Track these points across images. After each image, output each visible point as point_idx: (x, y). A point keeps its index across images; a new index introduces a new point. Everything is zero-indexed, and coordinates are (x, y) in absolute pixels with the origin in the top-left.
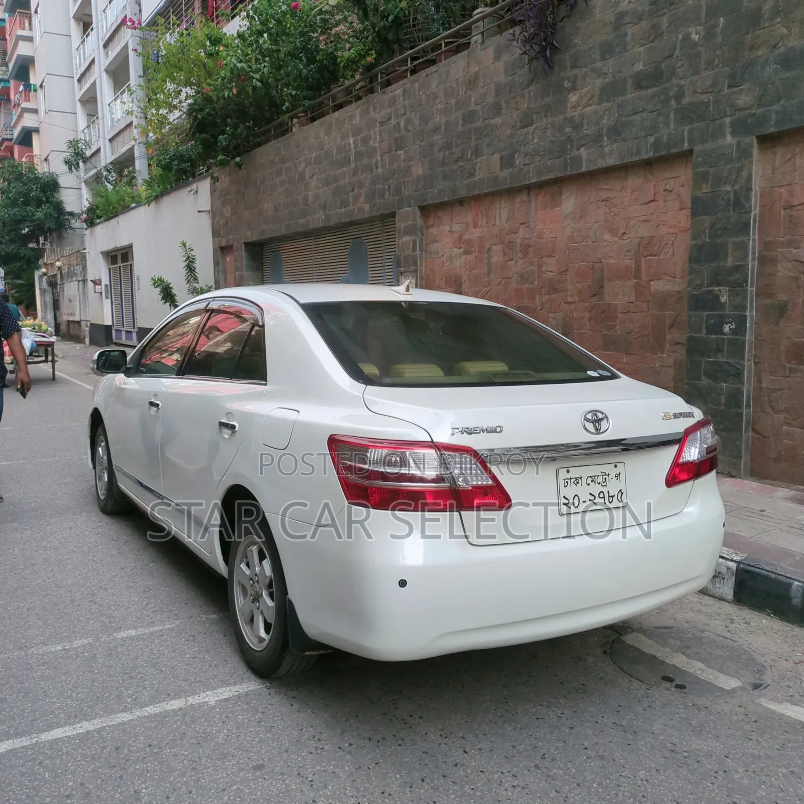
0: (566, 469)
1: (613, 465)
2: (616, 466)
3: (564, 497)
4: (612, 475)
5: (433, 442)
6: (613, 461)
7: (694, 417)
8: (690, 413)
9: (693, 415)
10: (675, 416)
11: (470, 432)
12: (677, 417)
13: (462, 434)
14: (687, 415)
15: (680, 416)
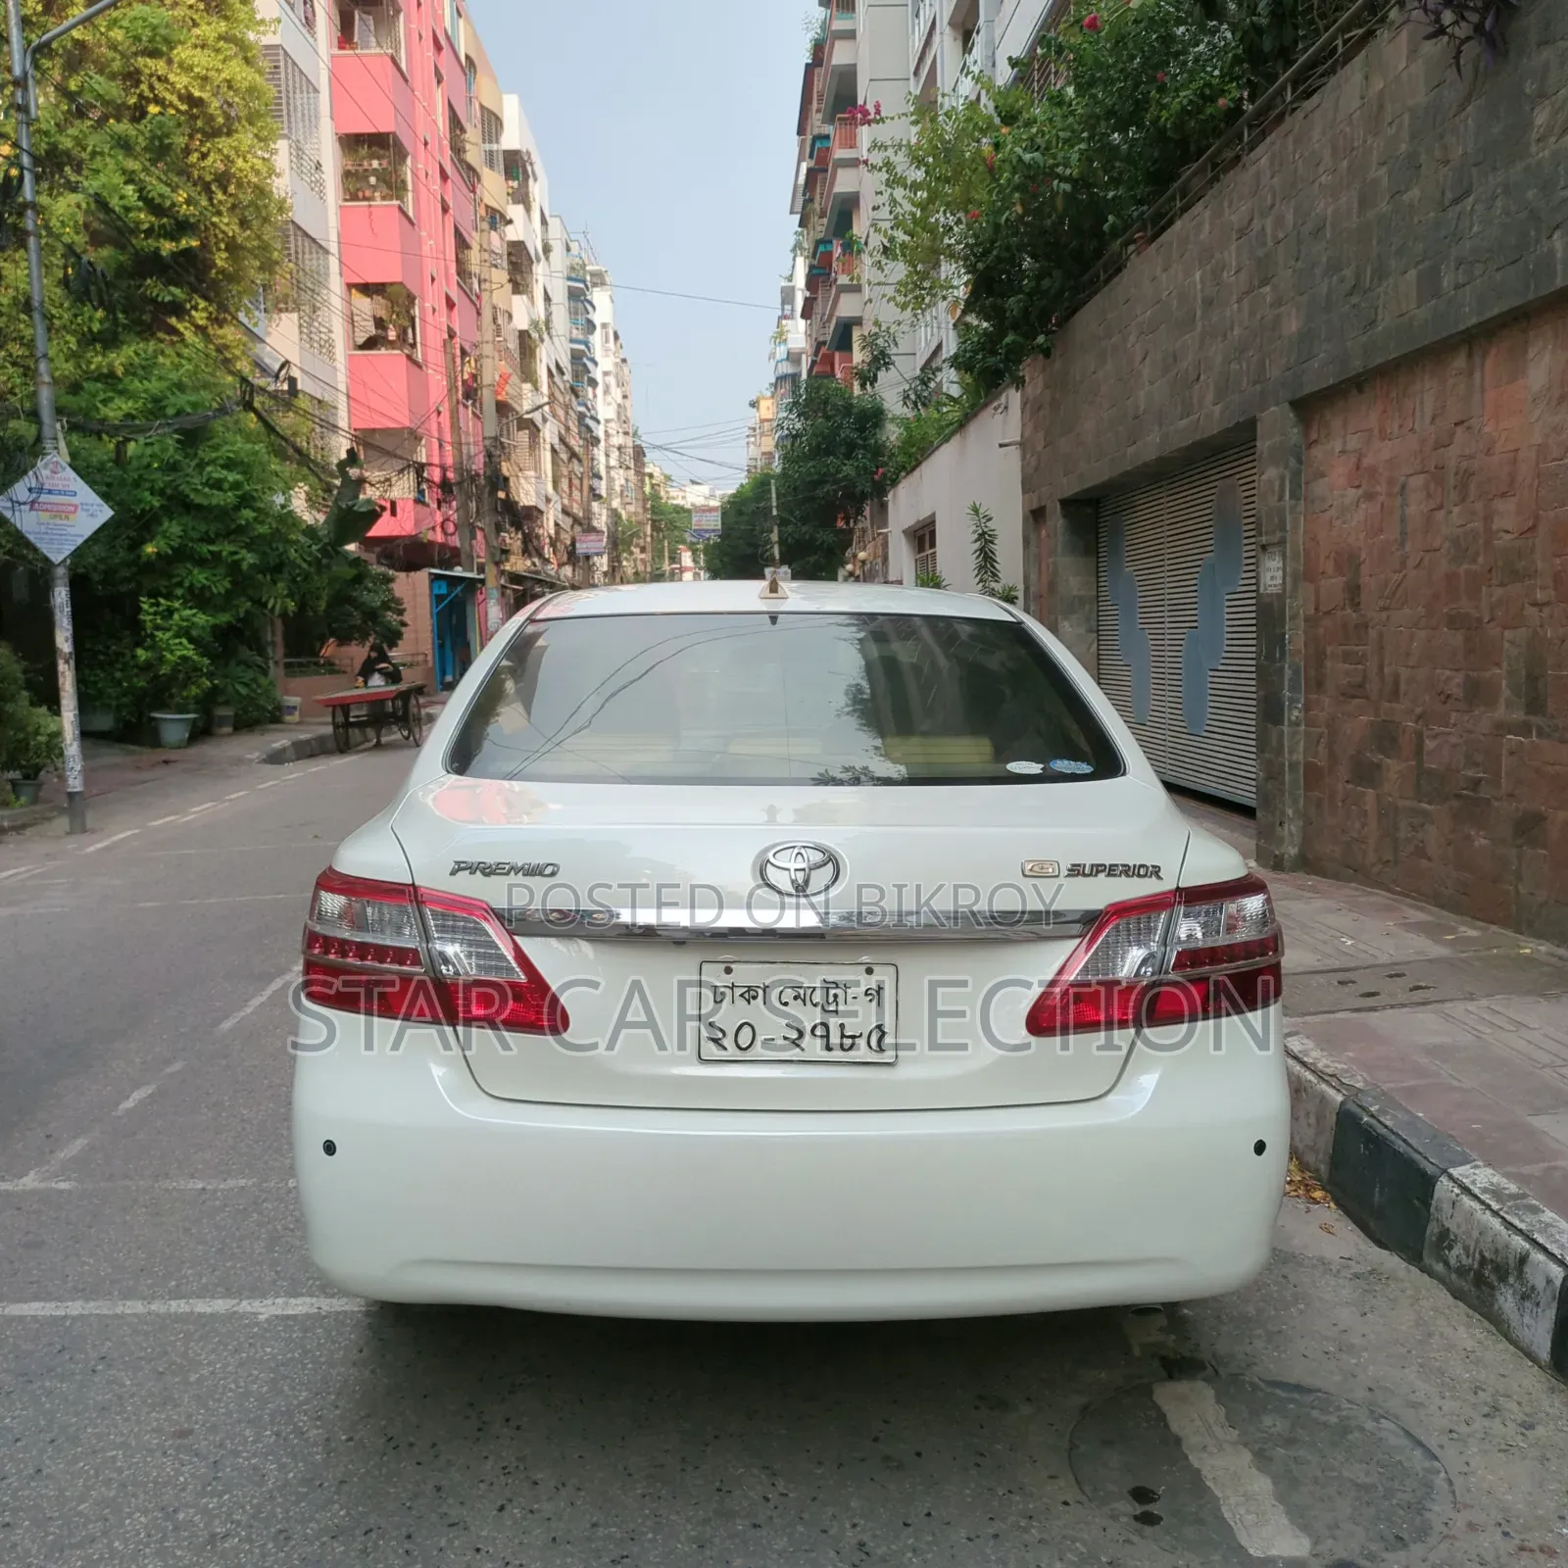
5: (413, 885)
6: (865, 959)
7: (1159, 878)
8: (1141, 866)
9: (1156, 872)
10: (1076, 871)
11: (488, 871)
12: (1084, 875)
13: (473, 873)
14: (1128, 871)
15: (1098, 872)
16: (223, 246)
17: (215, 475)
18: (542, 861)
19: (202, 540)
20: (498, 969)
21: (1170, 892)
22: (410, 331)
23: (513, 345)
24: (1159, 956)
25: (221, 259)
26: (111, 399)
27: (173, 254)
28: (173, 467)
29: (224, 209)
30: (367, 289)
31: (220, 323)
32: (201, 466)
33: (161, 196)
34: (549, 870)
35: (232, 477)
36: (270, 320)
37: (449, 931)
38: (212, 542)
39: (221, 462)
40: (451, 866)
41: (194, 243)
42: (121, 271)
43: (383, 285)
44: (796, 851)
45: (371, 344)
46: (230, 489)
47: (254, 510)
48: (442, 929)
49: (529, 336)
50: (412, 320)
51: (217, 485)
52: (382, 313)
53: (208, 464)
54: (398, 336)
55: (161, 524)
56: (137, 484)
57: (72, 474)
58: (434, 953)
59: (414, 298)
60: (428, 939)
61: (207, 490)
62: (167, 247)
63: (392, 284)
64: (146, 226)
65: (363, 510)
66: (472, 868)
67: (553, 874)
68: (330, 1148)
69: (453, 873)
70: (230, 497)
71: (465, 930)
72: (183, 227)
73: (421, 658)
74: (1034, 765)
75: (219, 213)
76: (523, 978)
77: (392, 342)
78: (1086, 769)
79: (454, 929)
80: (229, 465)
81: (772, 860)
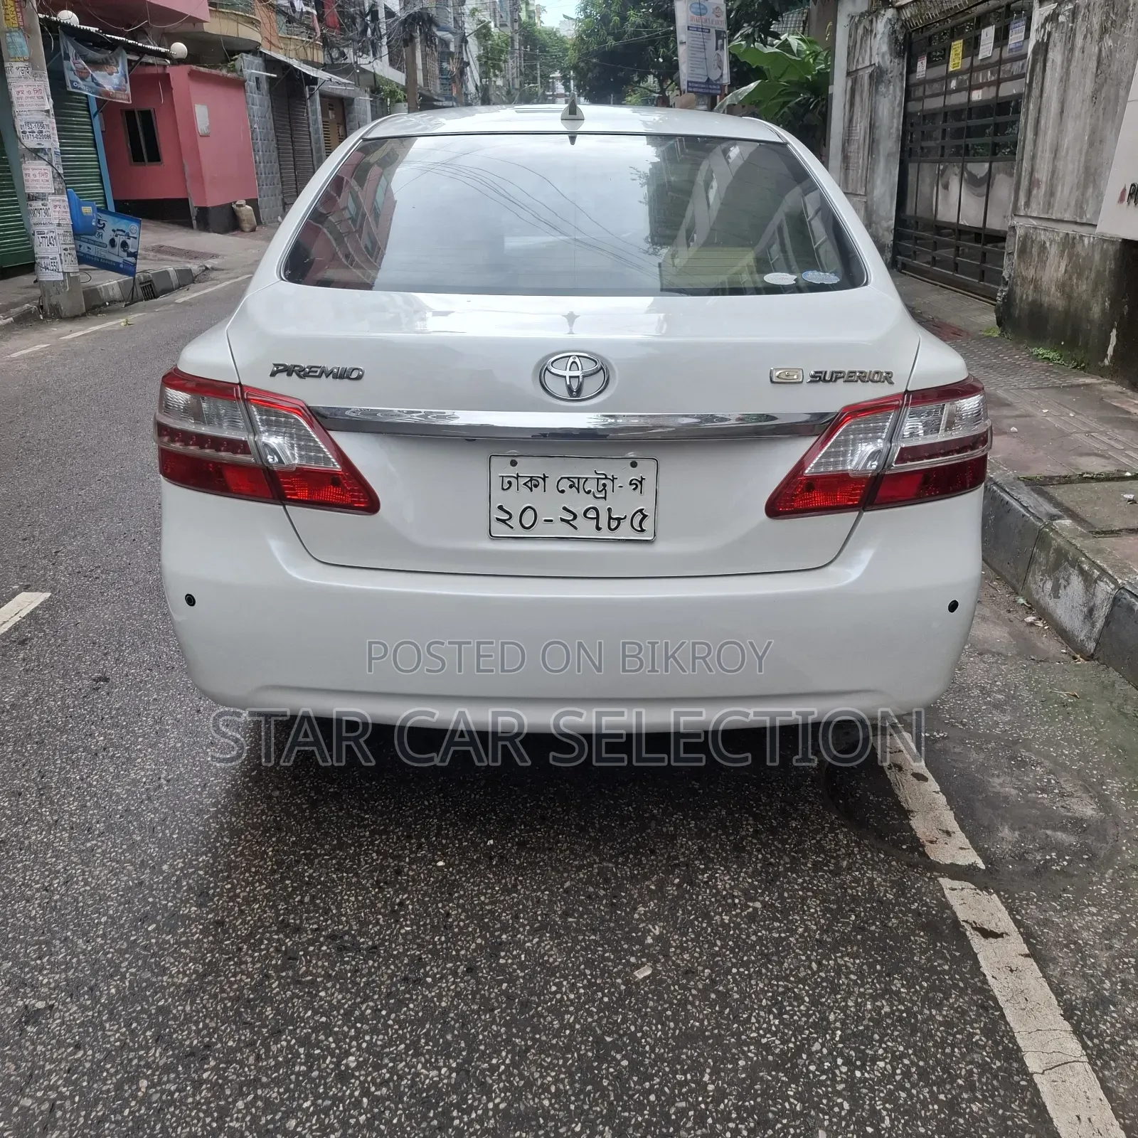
0: (509, 459)
1: (628, 461)
2: (634, 465)
3: (500, 508)
4: (622, 481)
5: (240, 384)
6: (631, 454)
7: (891, 383)
8: (877, 373)
9: (888, 378)
10: (818, 378)
11: (303, 373)
12: (825, 381)
13: (289, 374)
14: (863, 377)
15: (837, 378)
18: (349, 366)
20: (317, 460)
21: (898, 395)
24: (885, 451)
34: (354, 375)
37: (274, 426)
40: (271, 368)
44: (571, 360)
48: (267, 423)
58: (260, 444)
60: (255, 432)
66: (289, 370)
67: (359, 378)
68: (190, 600)
69: (273, 374)
71: (286, 424)
74: (788, 276)
76: (338, 467)
78: (833, 279)
79: (278, 424)
81: (550, 367)
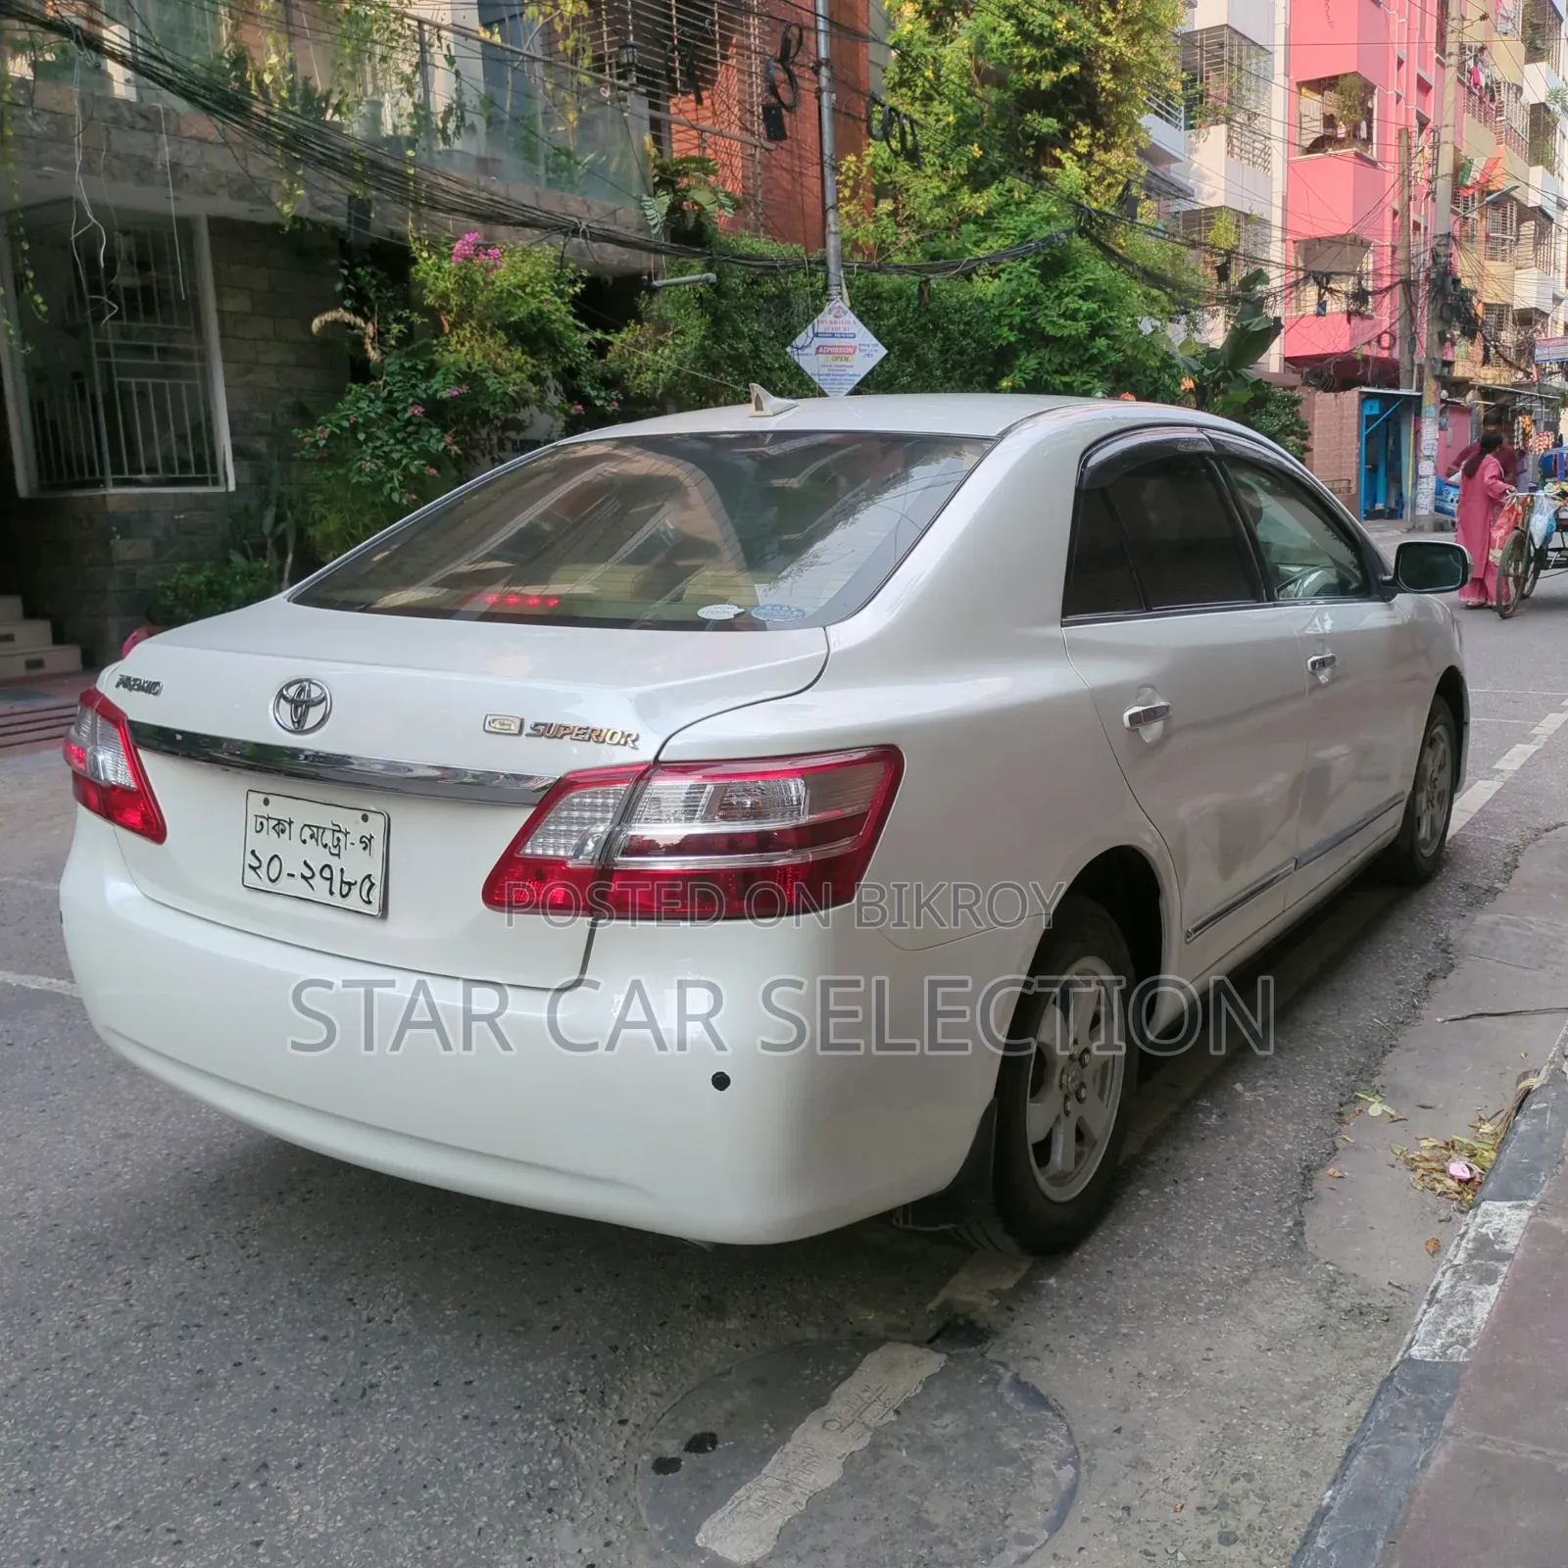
0: (263, 797)
1: (361, 814)
2: (365, 818)
3: (253, 852)
4: (354, 837)
6: (362, 805)
7: (635, 749)
9: (630, 741)
10: (539, 730)
11: (131, 685)
12: (548, 736)
13: (124, 687)
14: (597, 737)
15: (564, 734)
16: (1108, 67)
17: (1072, 306)
19: (1056, 372)
22: (1364, 125)
23: (1521, 122)
25: (1105, 80)
26: (985, 240)
27: (1054, 85)
28: (1033, 301)
29: (1111, 27)
30: (1320, 85)
31: (1107, 148)
32: (1060, 297)
33: (1041, 26)
34: (156, 689)
35: (1087, 306)
36: (1198, 136)
38: (1065, 373)
39: (1079, 291)
41: (1075, 69)
42: (1001, 108)
43: (1336, 77)
44: (302, 686)
45: (1318, 145)
46: (1084, 318)
47: (1107, 337)
49: (1548, 110)
50: (1370, 111)
51: (1072, 316)
52: (1333, 110)
53: (1067, 295)
54: (1348, 133)
55: (1018, 358)
56: (997, 320)
57: (851, 317)
59: (1374, 88)
61: (1062, 321)
62: (1047, 79)
63: (1345, 75)
64: (1027, 60)
65: (1258, 329)
66: (125, 682)
67: (158, 691)
69: (117, 686)
70: (1082, 327)
72: (1065, 54)
73: (1344, 484)
75: (1107, 33)
76: (133, 785)
77: (1343, 140)
80: (1087, 294)
81: (285, 692)
